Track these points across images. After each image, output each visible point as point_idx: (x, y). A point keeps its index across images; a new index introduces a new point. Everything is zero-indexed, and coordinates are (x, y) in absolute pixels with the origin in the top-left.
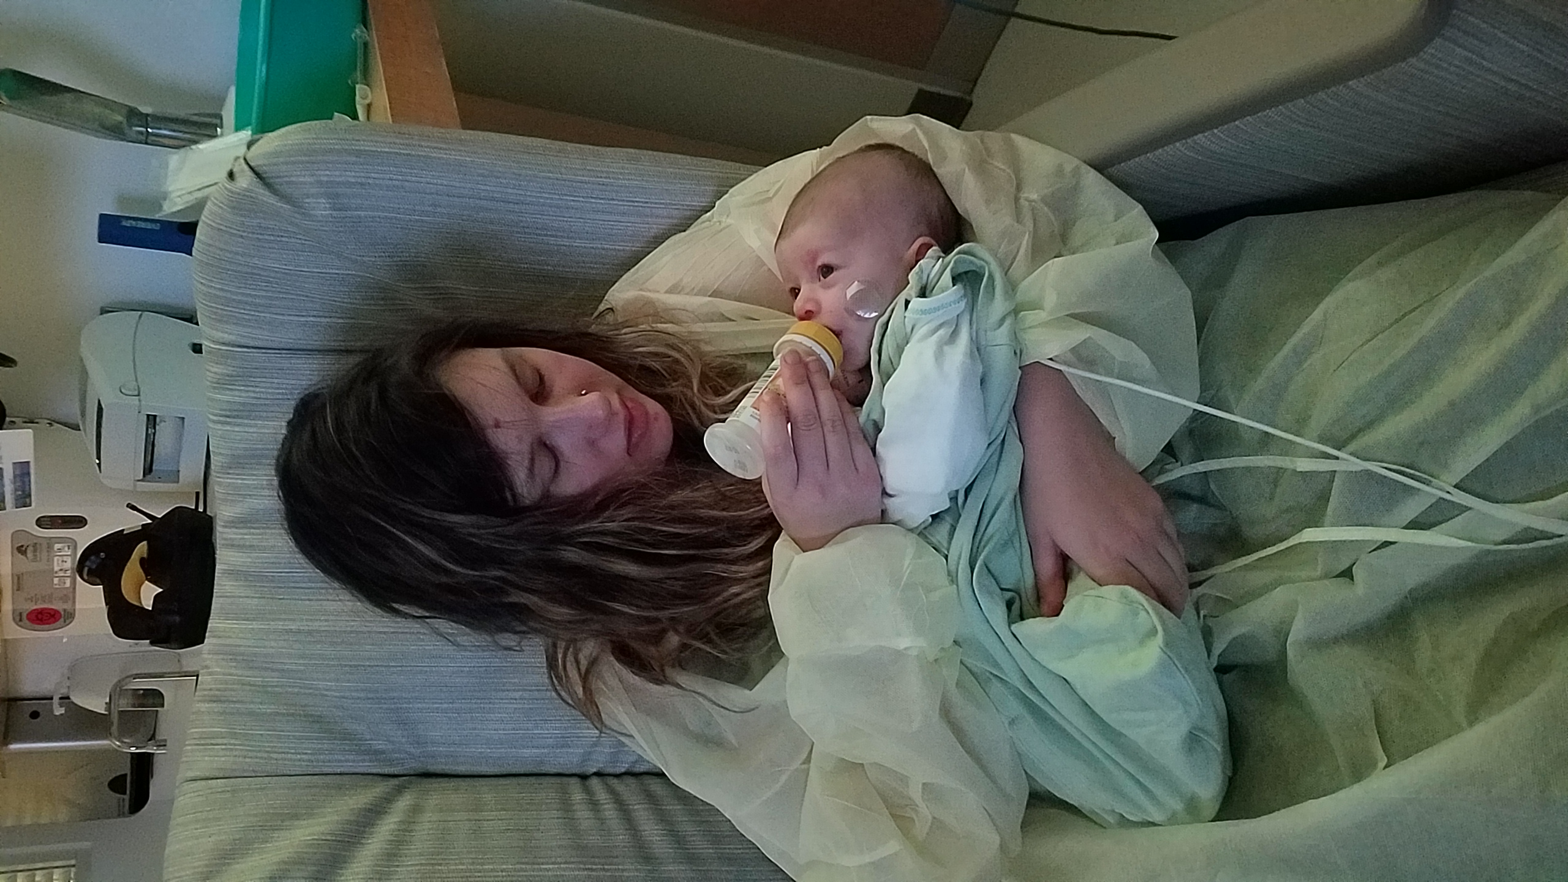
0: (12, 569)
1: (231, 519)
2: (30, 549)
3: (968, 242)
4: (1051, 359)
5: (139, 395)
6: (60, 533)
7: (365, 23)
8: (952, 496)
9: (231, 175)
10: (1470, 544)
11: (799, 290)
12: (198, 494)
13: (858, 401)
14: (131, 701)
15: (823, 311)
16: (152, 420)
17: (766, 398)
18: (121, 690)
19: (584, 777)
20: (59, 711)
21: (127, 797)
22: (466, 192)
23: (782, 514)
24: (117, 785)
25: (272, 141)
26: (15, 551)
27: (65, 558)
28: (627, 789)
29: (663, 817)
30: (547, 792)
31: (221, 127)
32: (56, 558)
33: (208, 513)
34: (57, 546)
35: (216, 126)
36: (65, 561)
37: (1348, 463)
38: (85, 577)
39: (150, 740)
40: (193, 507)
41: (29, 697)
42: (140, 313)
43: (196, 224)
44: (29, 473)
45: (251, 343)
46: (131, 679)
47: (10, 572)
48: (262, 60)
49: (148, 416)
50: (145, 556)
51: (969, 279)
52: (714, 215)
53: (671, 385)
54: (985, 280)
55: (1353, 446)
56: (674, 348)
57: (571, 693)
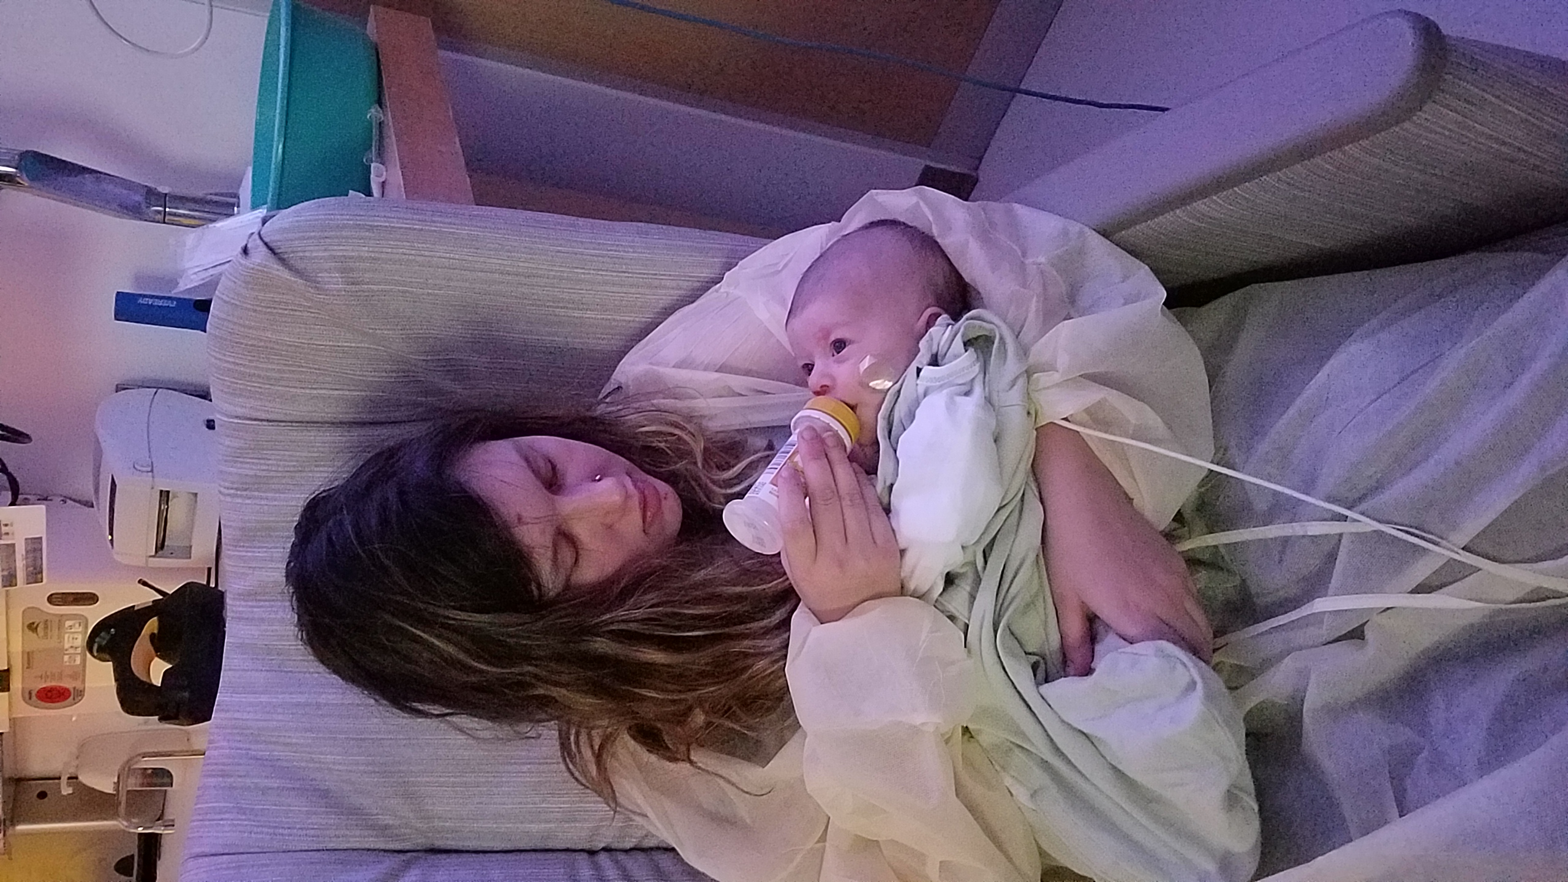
0: (23, 647)
1: (240, 591)
2: (41, 626)
3: (977, 309)
4: (1066, 419)
5: (152, 471)
6: (73, 609)
7: (380, 103)
9: (245, 251)
10: (1481, 605)
11: (813, 365)
12: (209, 569)
13: (871, 471)
14: (140, 781)
15: (838, 386)
16: (165, 496)
17: (784, 473)
18: (130, 769)
19: (592, 853)
20: (66, 791)
21: (133, 879)
22: (479, 265)
23: (802, 587)
24: (124, 867)
25: (286, 217)
26: (26, 628)
27: (76, 636)
28: (636, 865)
30: (554, 866)
31: (238, 207)
32: (66, 636)
33: (220, 588)
34: (68, 623)
35: (233, 205)
36: (76, 638)
37: (1359, 523)
38: (95, 654)
39: (159, 820)
40: (205, 583)
41: (38, 775)
42: (155, 390)
43: (210, 301)
44: (41, 550)
45: (264, 416)
46: (140, 758)
47: (20, 649)
48: (279, 141)
49: (161, 491)
50: (156, 631)
51: (980, 344)
52: (722, 287)
53: (676, 463)
54: (996, 341)
55: (1364, 506)
56: (676, 426)
57: (584, 773)
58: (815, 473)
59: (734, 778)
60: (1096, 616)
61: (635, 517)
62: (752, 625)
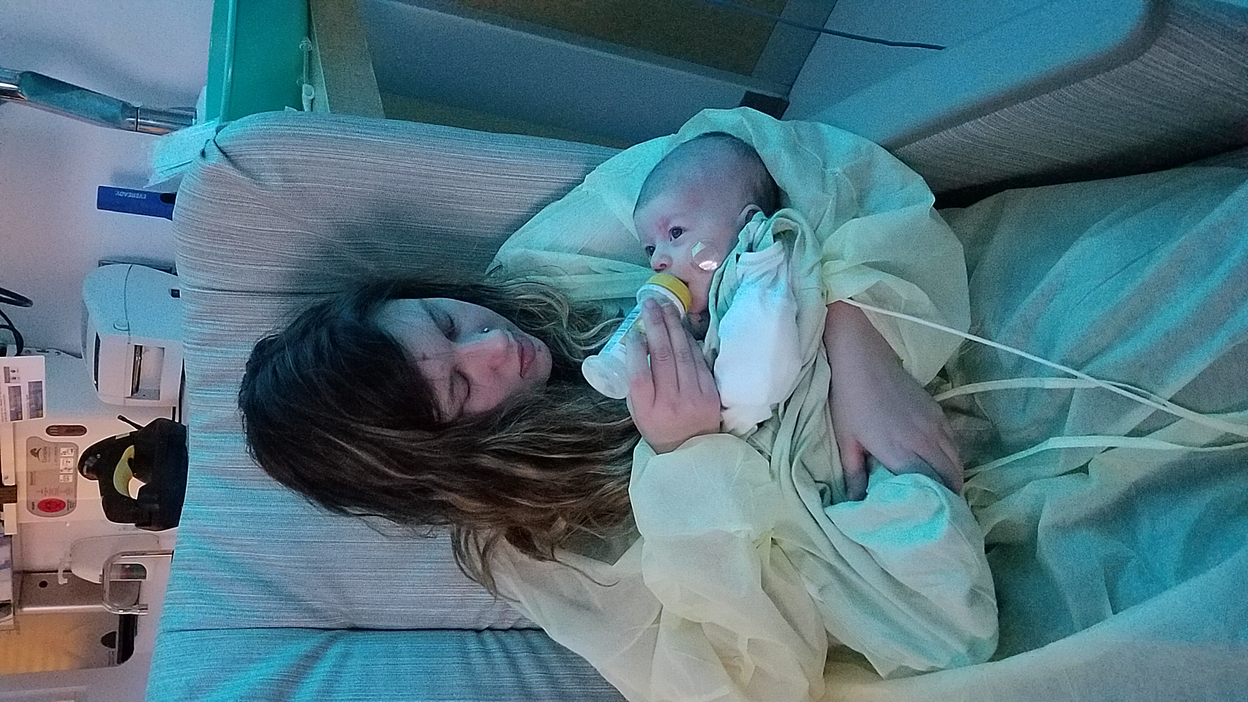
0: (27, 468)
1: (198, 426)
2: (41, 452)
3: (784, 208)
4: (851, 298)
5: (129, 330)
6: (66, 439)
7: (309, 34)
8: (773, 408)
9: (203, 154)
10: (1181, 447)
11: (655, 248)
12: (174, 408)
13: (700, 336)
14: (120, 574)
15: (674, 266)
16: (139, 350)
17: (631, 335)
18: (112, 565)
19: (478, 631)
20: (62, 581)
21: (116, 649)
22: (389, 168)
23: (642, 426)
24: (108, 640)
25: (235, 128)
26: (29, 453)
27: (69, 460)
28: (514, 642)
29: (542, 665)
30: (450, 643)
31: (196, 118)
32: (62, 459)
33: (183, 423)
34: (63, 450)
35: (191, 117)
36: (69, 461)
37: (1085, 382)
38: (85, 474)
39: (135, 604)
40: (171, 419)
41: (39, 570)
42: (130, 265)
43: (175, 195)
44: (41, 391)
45: (218, 286)
46: (120, 556)
47: (25, 470)
48: (228, 65)
49: (136, 346)
50: (133, 457)
51: (786, 237)
52: (584, 187)
53: (546, 324)
54: (798, 236)
55: (1089, 368)
56: (547, 295)
57: (472, 568)
58: (654, 335)
59: (590, 573)
60: (870, 454)
61: (515, 364)
62: (605, 453)
